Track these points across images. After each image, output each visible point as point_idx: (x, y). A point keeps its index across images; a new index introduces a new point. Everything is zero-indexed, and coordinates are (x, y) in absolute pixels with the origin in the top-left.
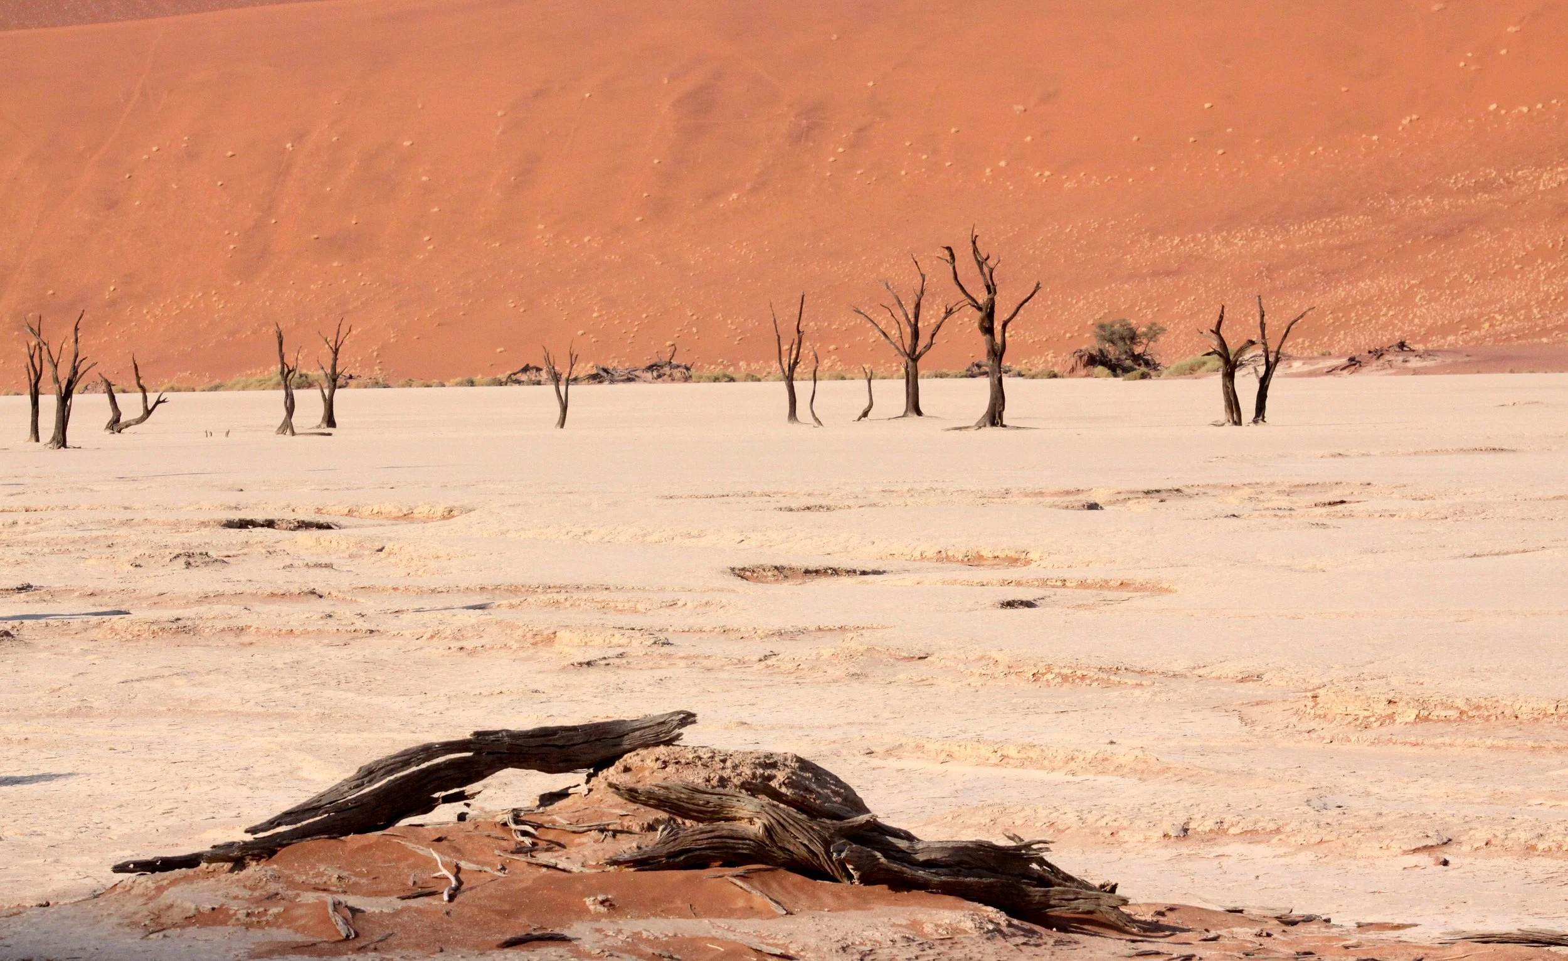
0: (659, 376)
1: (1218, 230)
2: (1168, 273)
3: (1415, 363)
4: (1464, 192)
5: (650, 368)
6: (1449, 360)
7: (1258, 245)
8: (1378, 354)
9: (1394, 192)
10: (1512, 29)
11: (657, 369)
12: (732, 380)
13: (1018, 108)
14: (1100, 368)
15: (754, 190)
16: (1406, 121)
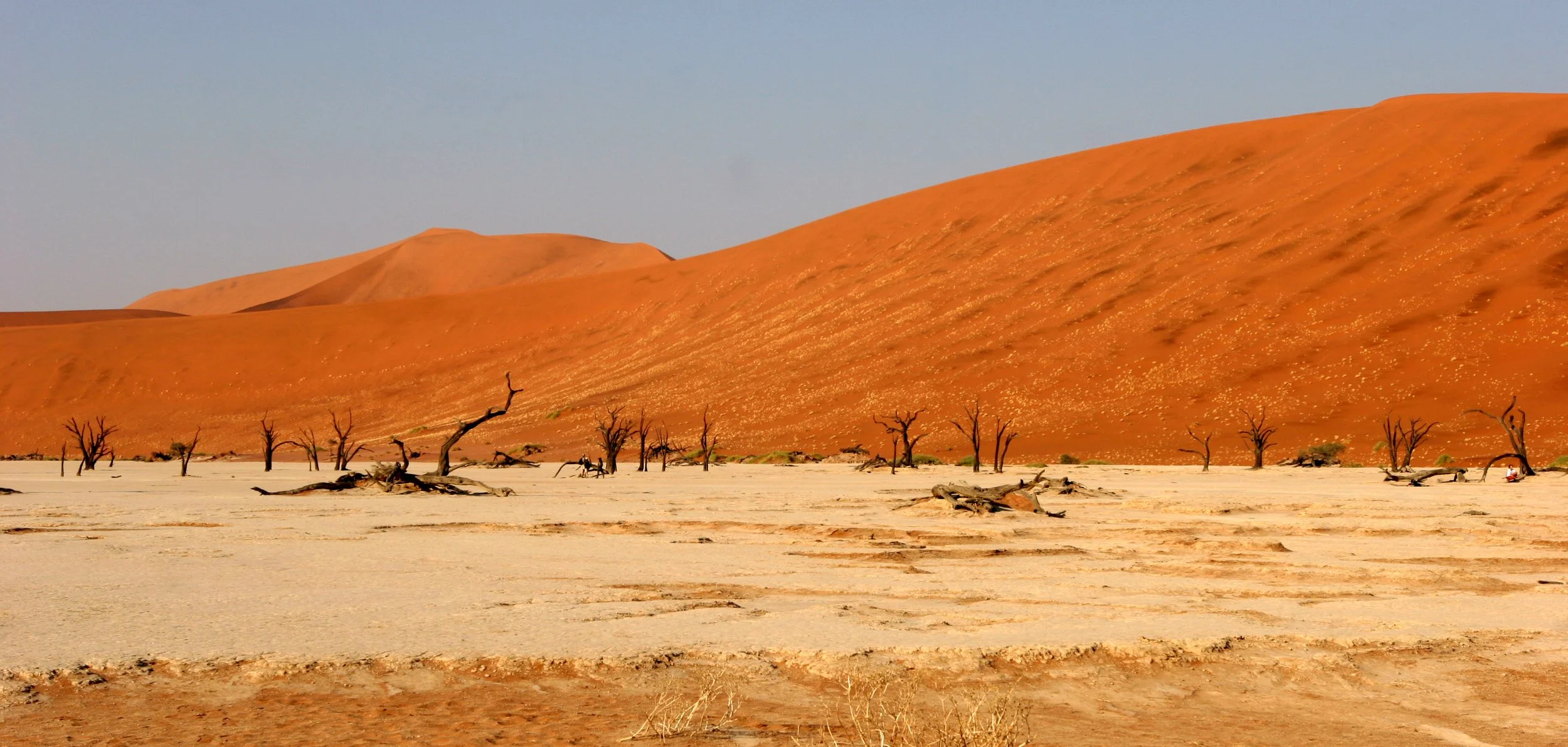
0: (32, 458)
1: (235, 414)
2: (216, 428)
3: (234, 458)
4: (316, 403)
5: (29, 456)
6: (245, 457)
7: (246, 419)
8: (223, 455)
9: (294, 403)
10: (340, 350)
11: (32, 457)
12: (57, 460)
13: (175, 373)
14: (159, 458)
15: (83, 398)
16: (301, 380)
